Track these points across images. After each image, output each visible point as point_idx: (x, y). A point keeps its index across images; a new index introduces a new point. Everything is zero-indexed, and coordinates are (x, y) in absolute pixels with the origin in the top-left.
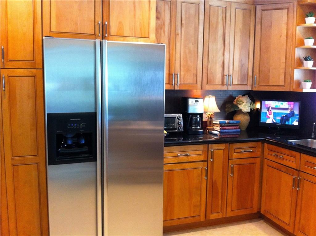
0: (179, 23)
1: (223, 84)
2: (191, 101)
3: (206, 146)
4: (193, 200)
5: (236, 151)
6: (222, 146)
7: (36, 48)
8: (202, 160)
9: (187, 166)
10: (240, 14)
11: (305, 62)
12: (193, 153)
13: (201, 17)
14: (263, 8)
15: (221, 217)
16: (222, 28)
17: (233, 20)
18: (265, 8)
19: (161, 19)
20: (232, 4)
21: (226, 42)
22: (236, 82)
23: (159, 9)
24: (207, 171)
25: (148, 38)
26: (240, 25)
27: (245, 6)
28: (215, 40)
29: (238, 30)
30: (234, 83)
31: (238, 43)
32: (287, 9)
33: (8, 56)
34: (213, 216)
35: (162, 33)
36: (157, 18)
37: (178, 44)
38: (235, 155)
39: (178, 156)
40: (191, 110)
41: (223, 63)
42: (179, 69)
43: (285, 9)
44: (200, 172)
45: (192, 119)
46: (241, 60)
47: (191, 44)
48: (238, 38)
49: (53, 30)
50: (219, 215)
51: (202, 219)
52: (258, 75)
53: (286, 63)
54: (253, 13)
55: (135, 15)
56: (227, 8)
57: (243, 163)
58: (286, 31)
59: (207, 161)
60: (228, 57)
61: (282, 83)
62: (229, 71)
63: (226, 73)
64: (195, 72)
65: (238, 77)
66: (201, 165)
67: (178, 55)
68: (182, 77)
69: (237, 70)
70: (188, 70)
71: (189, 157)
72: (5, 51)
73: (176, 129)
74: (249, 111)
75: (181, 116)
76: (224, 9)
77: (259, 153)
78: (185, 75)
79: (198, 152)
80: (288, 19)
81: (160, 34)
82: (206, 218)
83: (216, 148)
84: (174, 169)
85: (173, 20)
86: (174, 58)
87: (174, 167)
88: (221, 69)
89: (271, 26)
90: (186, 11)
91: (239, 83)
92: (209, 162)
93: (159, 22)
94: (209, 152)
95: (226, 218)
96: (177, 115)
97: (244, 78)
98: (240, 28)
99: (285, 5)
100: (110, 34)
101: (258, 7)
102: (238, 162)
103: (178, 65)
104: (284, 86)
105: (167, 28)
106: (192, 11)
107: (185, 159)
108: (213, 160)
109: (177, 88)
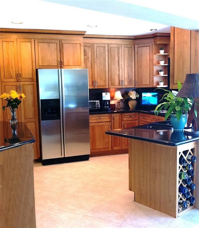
0: (96, 57)
1: (119, 85)
2: (104, 94)
3: (110, 115)
4: (105, 140)
5: (125, 117)
6: (118, 115)
7: (33, 73)
8: (109, 121)
9: (101, 124)
10: (126, 49)
11: (159, 72)
12: (104, 118)
13: (107, 53)
14: (138, 46)
15: (119, 149)
16: (117, 57)
17: (123, 54)
18: (139, 46)
19: (87, 56)
20: (122, 45)
21: (120, 64)
22: (126, 84)
23: (86, 51)
24: (111, 126)
25: (81, 66)
26: (126, 56)
27: (129, 46)
28: (114, 64)
29: (126, 58)
30: (125, 84)
31: (126, 64)
32: (149, 46)
33: (22, 77)
34: (115, 148)
35: (88, 61)
36: (85, 55)
37: (96, 67)
38: (125, 119)
39: (97, 119)
40: (104, 99)
41: (119, 74)
42: (97, 79)
43: (148, 46)
44: (108, 127)
45: (104, 103)
46: (128, 73)
47: (102, 66)
48: (126, 62)
49: (40, 64)
50: (118, 148)
51: (110, 149)
52: (137, 80)
53: (149, 73)
54: (133, 48)
55: (74, 56)
56: (120, 47)
57: (129, 123)
58: (149, 58)
59: (111, 122)
60: (121, 71)
61: (148, 84)
62: (122, 78)
63: (121, 79)
64: (105, 79)
65: (127, 81)
66: (108, 123)
67: (96, 72)
68: (98, 82)
69: (127, 78)
70: (101, 79)
71: (102, 120)
72: (21, 74)
73: (96, 108)
74: (135, 98)
75: (99, 101)
76: (118, 48)
77: (137, 118)
78: (100, 81)
79: (106, 117)
80: (149, 52)
81: (87, 63)
82: (112, 149)
83: (116, 115)
84: (95, 125)
85: (93, 55)
86: (94, 73)
87: (95, 124)
88: (118, 78)
89: (142, 55)
90: (99, 50)
91: (128, 84)
92: (112, 122)
93: (86, 57)
94: (112, 117)
95: (122, 149)
96: (97, 101)
97: (130, 81)
98: (127, 57)
99: (148, 45)
100: (64, 65)
101: (135, 45)
102: (126, 122)
103: (96, 77)
104: (149, 85)
105: (90, 59)
106: (102, 51)
107: (100, 120)
108: (114, 121)
109: (96, 88)
